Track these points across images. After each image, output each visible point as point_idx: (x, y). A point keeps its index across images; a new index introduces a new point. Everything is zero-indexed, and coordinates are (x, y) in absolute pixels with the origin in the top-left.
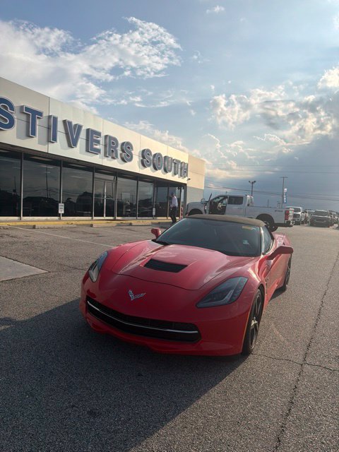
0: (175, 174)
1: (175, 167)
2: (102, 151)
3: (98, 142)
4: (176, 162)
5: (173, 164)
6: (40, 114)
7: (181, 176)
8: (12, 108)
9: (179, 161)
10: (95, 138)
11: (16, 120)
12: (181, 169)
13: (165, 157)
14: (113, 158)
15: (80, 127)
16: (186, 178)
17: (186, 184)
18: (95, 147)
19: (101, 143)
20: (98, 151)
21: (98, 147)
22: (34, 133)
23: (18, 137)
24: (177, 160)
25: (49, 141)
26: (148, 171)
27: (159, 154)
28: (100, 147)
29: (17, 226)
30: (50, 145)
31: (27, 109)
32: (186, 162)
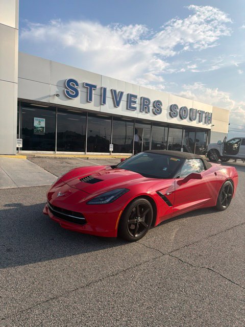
0: (200, 122)
1: (200, 116)
2: (138, 108)
3: (135, 102)
4: (201, 113)
5: (198, 115)
6: (95, 87)
7: (205, 123)
8: (77, 85)
9: (204, 112)
10: (132, 100)
11: (80, 92)
12: (206, 118)
13: (191, 109)
14: (146, 112)
15: (122, 93)
16: (210, 125)
17: (210, 130)
18: (132, 106)
19: (137, 102)
20: (135, 108)
21: (135, 106)
22: (91, 99)
23: (81, 102)
24: (201, 111)
25: (101, 104)
26: (175, 121)
27: (185, 107)
28: (137, 105)
29: (80, 158)
30: (102, 106)
31: (87, 84)
32: (210, 111)
